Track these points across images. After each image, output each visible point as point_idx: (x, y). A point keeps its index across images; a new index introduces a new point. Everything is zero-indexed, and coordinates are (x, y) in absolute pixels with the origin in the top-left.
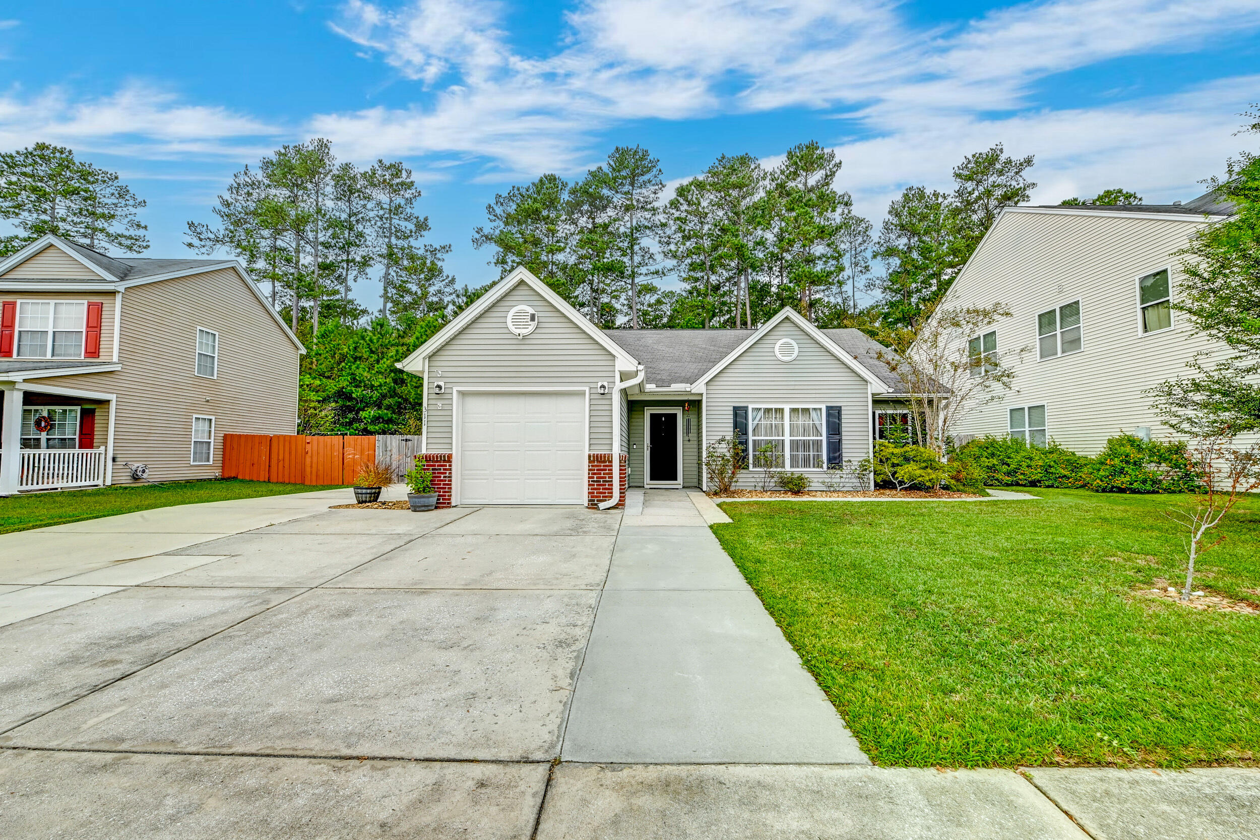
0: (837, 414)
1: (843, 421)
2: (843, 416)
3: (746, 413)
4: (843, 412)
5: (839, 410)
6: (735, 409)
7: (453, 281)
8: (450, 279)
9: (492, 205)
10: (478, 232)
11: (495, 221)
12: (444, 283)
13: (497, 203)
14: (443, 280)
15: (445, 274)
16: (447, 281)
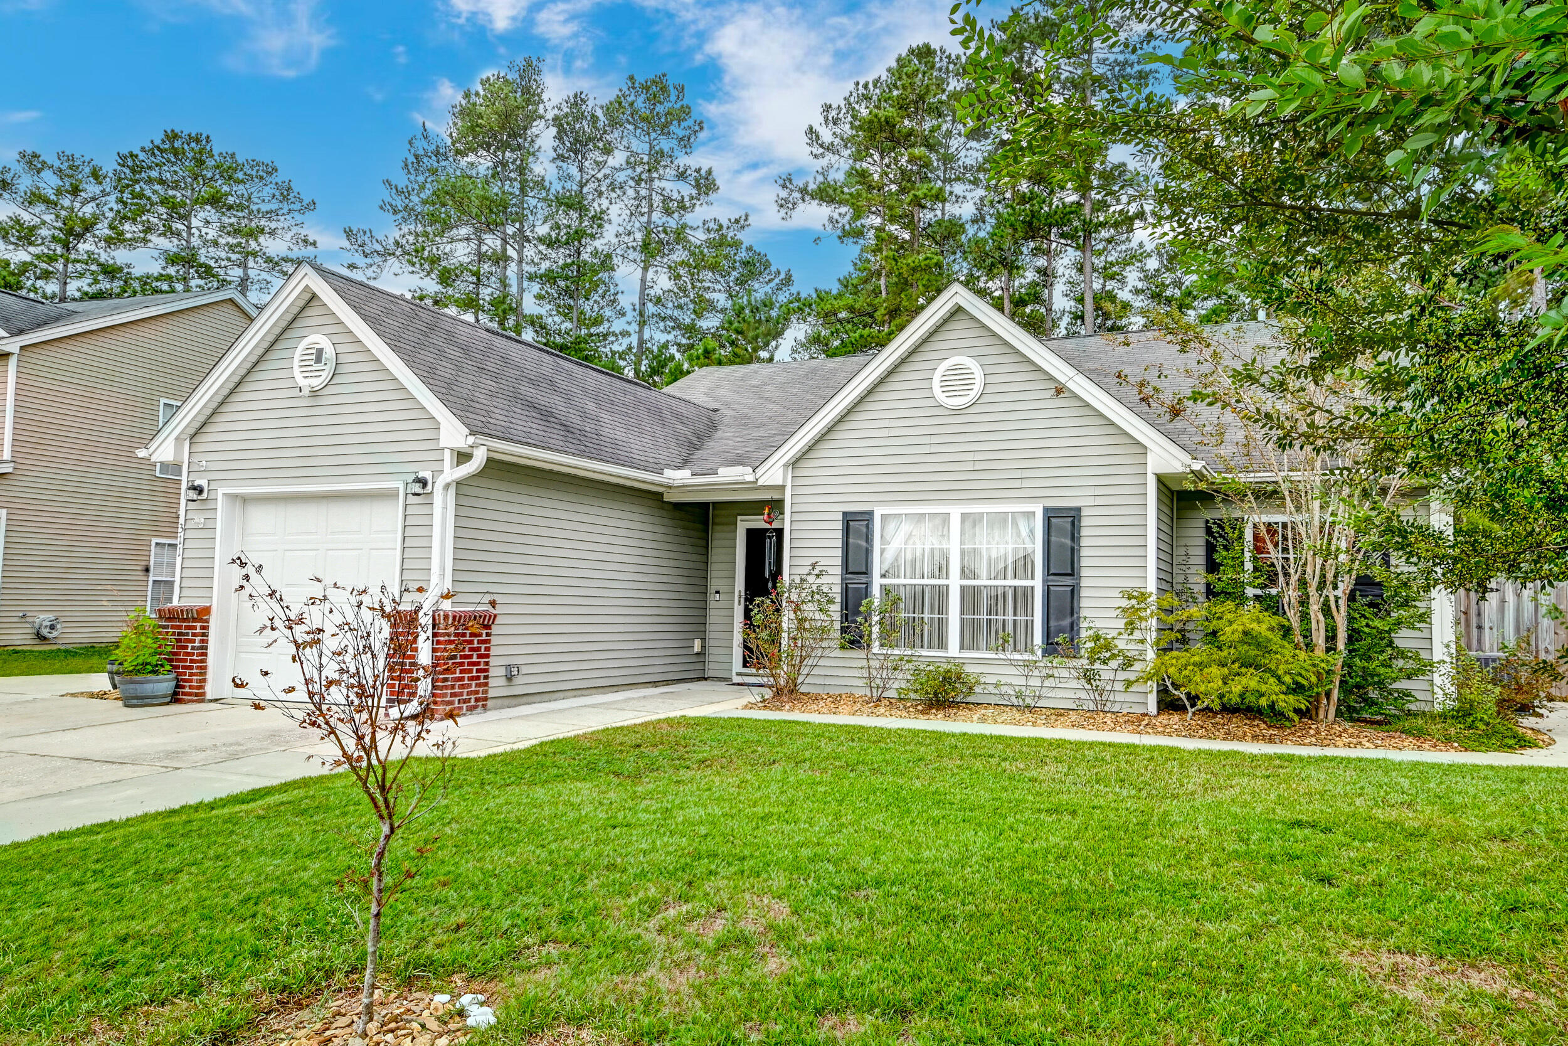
0: (1069, 526)
1: (1084, 542)
2: (1084, 532)
3: (867, 526)
4: (1084, 522)
5: (1073, 516)
6: (849, 519)
7: (788, 280)
8: (782, 276)
9: (816, 127)
10: (784, 186)
11: (822, 155)
12: (772, 284)
13: (826, 120)
14: (770, 281)
15: (773, 269)
16: (777, 281)
